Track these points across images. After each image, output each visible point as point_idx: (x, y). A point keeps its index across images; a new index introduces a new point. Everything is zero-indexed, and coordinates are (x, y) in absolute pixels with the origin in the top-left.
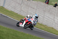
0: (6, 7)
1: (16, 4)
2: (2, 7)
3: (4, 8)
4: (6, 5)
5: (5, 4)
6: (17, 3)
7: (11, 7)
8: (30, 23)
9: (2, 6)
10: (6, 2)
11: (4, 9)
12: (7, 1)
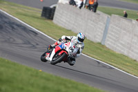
0: (109, 44)
1: (132, 38)
2: (100, 44)
3: (103, 46)
4: (108, 40)
5: (107, 38)
6: (135, 35)
7: (121, 44)
8: (62, 52)
9: (100, 41)
10: (109, 32)
11: (105, 49)
12: (112, 31)
